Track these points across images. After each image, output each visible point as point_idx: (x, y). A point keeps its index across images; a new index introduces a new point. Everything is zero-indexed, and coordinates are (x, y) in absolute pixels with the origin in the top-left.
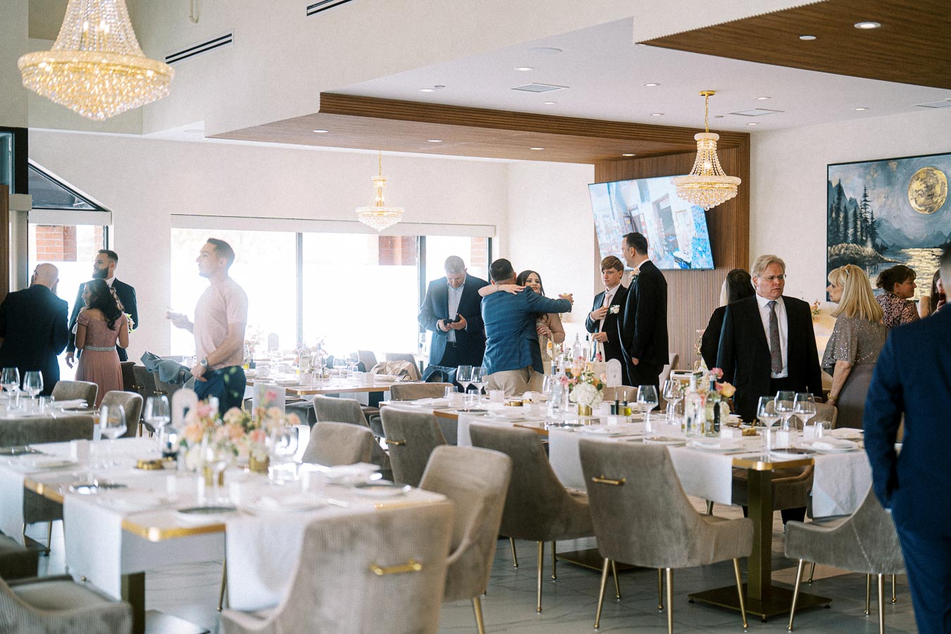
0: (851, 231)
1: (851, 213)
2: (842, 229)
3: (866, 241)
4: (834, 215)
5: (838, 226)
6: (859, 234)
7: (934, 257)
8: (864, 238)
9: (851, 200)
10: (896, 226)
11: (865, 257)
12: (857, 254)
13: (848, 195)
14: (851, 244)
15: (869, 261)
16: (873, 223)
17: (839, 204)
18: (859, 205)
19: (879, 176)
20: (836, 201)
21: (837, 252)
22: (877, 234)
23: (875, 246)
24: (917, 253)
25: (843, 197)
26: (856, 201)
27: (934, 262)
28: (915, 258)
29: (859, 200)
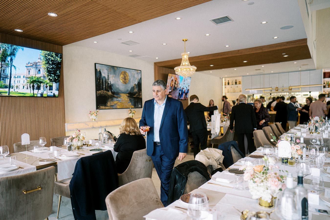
0: (104, 87)
1: (104, 81)
2: (101, 85)
3: (109, 90)
4: (98, 81)
5: (100, 84)
6: (107, 88)
7: (127, 96)
8: (108, 89)
9: (104, 76)
10: (117, 87)
11: (109, 95)
12: (106, 94)
13: (103, 75)
14: (104, 91)
15: (110, 96)
16: (111, 85)
17: (100, 77)
18: (107, 79)
19: (112, 71)
20: (99, 76)
21: (100, 93)
22: (112, 88)
23: (112, 92)
24: (123, 95)
25: (101, 75)
26: (105, 77)
27: (127, 98)
28: (122, 96)
29: (106, 77)
